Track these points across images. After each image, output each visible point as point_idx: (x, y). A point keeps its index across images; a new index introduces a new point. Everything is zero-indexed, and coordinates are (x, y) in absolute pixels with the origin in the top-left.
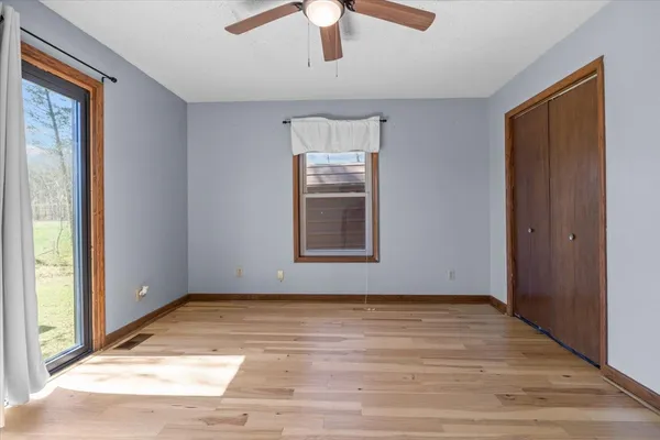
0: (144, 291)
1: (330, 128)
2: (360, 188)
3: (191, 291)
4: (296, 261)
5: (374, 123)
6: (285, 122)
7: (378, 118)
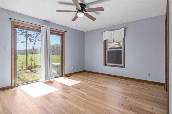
0: (73, 68)
1: (111, 33)
2: (121, 48)
3: (85, 70)
4: (104, 66)
5: (123, 30)
6: (102, 33)
7: (124, 28)
